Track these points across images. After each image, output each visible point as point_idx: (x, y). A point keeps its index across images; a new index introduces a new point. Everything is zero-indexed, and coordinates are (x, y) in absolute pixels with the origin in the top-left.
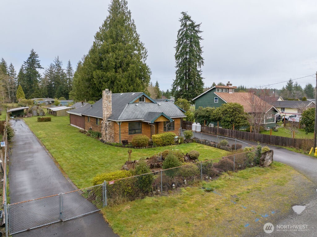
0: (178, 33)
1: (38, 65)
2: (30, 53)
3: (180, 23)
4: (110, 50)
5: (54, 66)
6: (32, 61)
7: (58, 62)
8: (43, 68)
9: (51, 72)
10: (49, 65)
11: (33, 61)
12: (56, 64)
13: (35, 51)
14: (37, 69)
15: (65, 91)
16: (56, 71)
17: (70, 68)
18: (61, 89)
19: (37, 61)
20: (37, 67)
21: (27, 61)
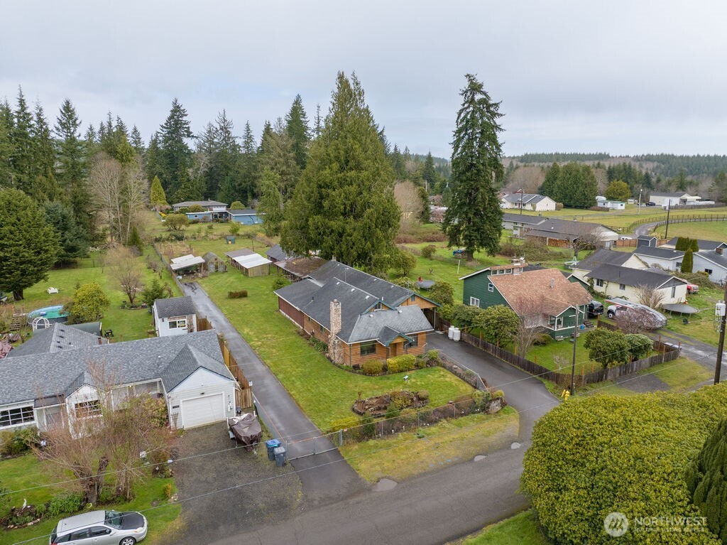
0: (457, 115)
1: (188, 130)
2: (172, 108)
3: (462, 99)
4: (336, 183)
5: (218, 131)
7: (224, 123)
8: (196, 137)
9: (210, 140)
10: (206, 127)
11: (176, 124)
12: (220, 126)
13: (179, 103)
14: (186, 140)
15: (240, 185)
17: (249, 138)
18: (232, 180)
19: (184, 124)
20: (184, 136)
21: (166, 124)
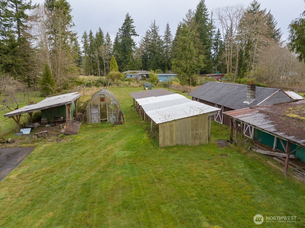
1: (133, 31)
2: (125, 18)
5: (150, 32)
6: (127, 27)
7: (154, 28)
8: (138, 35)
9: (147, 40)
12: (152, 29)
13: (130, 15)
14: (133, 37)
15: (161, 62)
16: (152, 39)
17: (168, 33)
18: (157, 59)
19: (132, 27)
20: (132, 35)
21: (122, 28)
